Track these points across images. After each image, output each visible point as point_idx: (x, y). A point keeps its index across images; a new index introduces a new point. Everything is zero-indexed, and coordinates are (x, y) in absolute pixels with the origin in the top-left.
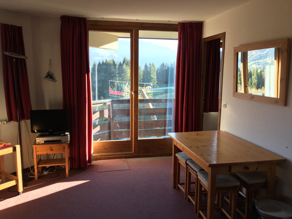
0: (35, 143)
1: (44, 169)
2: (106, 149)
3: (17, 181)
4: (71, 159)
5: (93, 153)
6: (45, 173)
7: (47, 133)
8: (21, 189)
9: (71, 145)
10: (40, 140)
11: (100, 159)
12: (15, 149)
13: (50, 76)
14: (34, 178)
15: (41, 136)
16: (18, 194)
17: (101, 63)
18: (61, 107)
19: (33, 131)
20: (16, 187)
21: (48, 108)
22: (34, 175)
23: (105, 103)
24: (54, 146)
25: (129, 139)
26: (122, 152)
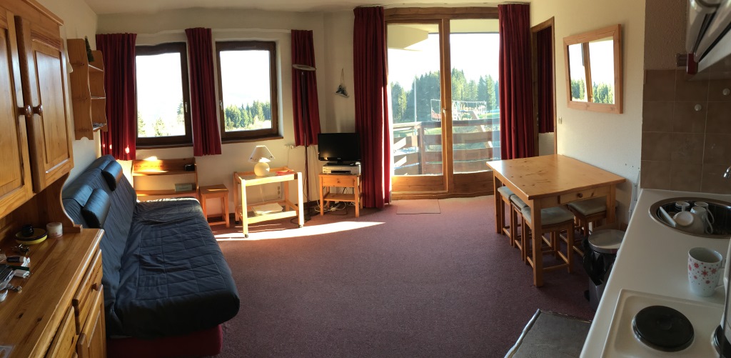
0: (322, 173)
1: (332, 204)
2: (410, 186)
3: (298, 212)
4: (363, 195)
5: (393, 191)
6: (333, 209)
7: (336, 162)
8: (301, 220)
9: (363, 178)
10: (328, 169)
11: (402, 199)
12: (296, 177)
13: (342, 91)
14: (319, 213)
15: (329, 165)
16: (299, 227)
17: (424, 76)
18: (354, 131)
19: (321, 159)
20: (297, 218)
21: (339, 131)
22: (319, 209)
23: (413, 127)
24: (342, 178)
25: (442, 174)
26: (431, 190)
